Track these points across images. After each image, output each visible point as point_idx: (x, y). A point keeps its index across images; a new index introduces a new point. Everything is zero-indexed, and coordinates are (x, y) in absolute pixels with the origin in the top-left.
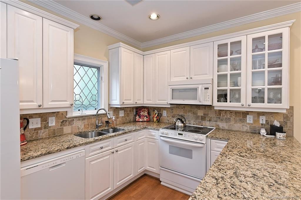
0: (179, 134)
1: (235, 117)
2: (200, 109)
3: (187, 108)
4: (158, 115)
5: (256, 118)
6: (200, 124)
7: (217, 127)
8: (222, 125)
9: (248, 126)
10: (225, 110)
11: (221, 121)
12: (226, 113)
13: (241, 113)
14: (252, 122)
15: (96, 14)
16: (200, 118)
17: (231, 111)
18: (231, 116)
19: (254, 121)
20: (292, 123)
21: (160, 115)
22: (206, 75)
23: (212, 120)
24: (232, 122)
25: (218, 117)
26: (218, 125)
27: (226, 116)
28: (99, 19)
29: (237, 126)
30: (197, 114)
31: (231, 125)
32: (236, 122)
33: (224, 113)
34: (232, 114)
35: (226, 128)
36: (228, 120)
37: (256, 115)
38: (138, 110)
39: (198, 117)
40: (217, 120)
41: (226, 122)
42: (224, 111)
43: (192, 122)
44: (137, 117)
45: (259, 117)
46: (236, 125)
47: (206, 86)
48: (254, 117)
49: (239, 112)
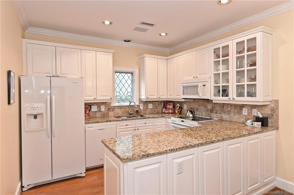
0: (182, 121)
1: (234, 110)
2: (209, 103)
3: (201, 102)
4: (179, 108)
5: (250, 111)
6: (210, 116)
7: (222, 118)
8: (225, 117)
9: (244, 118)
10: (227, 104)
11: (224, 113)
12: (227, 106)
13: (238, 106)
14: (246, 114)
15: (127, 39)
16: (210, 111)
17: (231, 105)
18: (231, 109)
19: (248, 113)
20: (277, 116)
21: (181, 108)
22: (206, 75)
23: (218, 113)
24: (232, 115)
25: (222, 109)
26: (222, 117)
27: (227, 109)
28: (129, 41)
29: (236, 118)
30: (207, 107)
31: (231, 116)
32: (235, 114)
33: (226, 106)
34: (232, 107)
35: (228, 119)
36: (229, 113)
37: (250, 108)
38: (166, 103)
39: (208, 109)
40: (221, 112)
41: (228, 114)
42: (226, 105)
43: (204, 114)
44: (164, 109)
45: (252, 110)
46: (235, 117)
47: (204, 84)
48: (248, 110)
49: (237, 105)
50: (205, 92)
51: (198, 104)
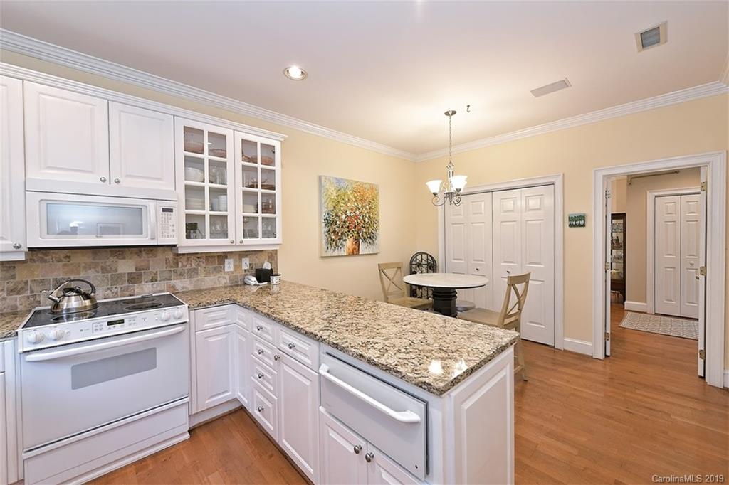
0: (110, 323)
1: (207, 265)
2: (124, 258)
5: (238, 263)
6: (128, 293)
7: (172, 289)
8: (182, 284)
9: (227, 277)
10: (188, 254)
11: (179, 277)
12: (188, 259)
13: (215, 257)
14: (232, 270)
16: (127, 279)
17: (199, 256)
18: (199, 265)
19: (235, 266)
22: (160, 182)
23: (158, 279)
24: (201, 275)
25: (172, 269)
26: (173, 287)
27: (188, 267)
29: (209, 280)
30: (116, 270)
31: (198, 280)
32: (208, 273)
33: (185, 259)
34: (201, 260)
35: (191, 288)
36: (193, 273)
37: (237, 257)
39: (121, 276)
40: (171, 277)
41: (190, 277)
42: (186, 257)
45: (240, 261)
46: (207, 279)
47: (167, 205)
48: (235, 261)
49: (212, 255)
50: (171, 228)
51: (64, 265)
